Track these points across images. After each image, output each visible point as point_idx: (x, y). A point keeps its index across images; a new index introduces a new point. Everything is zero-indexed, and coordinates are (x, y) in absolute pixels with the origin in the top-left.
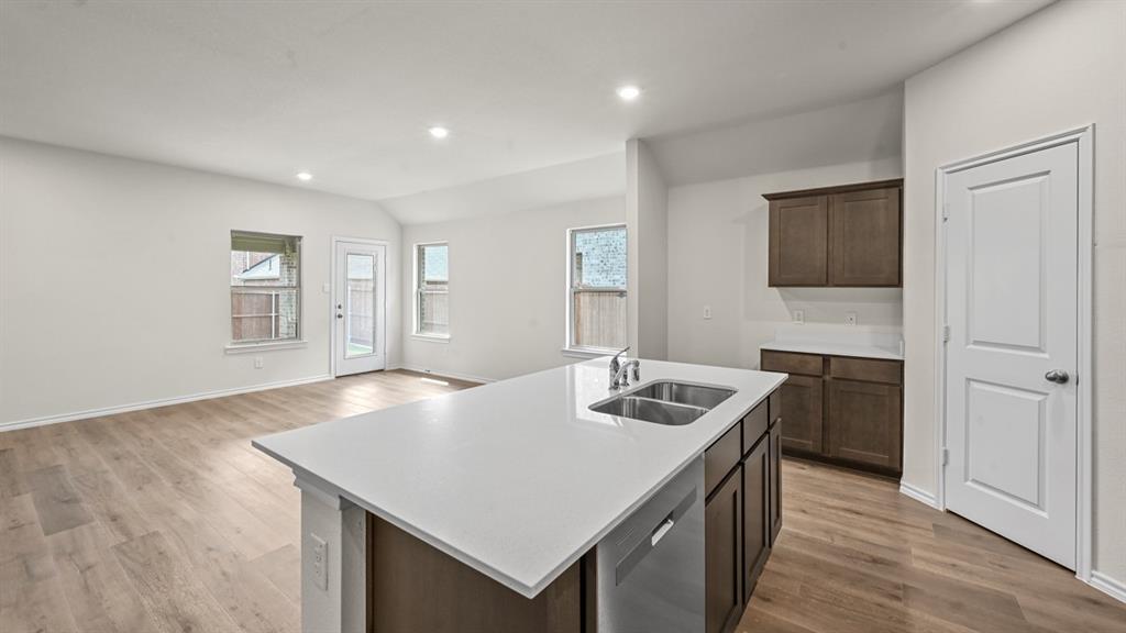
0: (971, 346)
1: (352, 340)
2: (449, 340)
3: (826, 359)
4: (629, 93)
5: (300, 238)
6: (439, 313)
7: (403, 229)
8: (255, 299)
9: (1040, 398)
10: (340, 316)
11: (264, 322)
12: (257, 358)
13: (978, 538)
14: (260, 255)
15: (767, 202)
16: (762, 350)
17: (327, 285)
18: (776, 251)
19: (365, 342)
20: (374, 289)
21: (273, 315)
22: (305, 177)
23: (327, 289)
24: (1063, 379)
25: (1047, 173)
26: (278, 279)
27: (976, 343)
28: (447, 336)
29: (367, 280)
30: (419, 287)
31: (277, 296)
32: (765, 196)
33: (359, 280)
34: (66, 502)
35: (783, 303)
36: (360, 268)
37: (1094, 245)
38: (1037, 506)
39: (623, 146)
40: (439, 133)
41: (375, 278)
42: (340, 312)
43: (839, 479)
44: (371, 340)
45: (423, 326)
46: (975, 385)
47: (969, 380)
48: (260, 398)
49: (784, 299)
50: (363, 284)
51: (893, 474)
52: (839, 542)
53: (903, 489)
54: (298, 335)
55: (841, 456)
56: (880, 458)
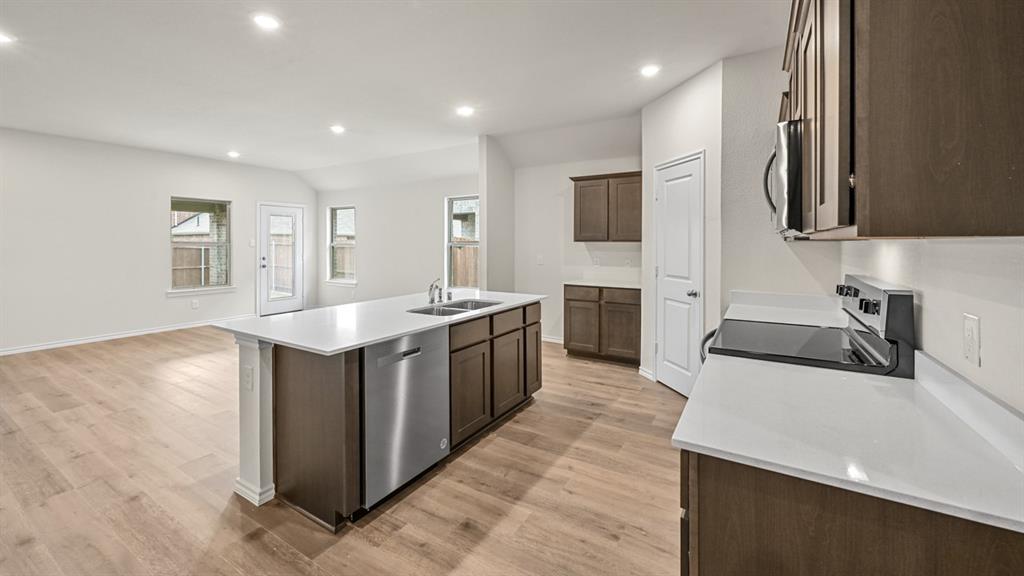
0: (667, 278)
1: (276, 288)
2: (356, 285)
3: (601, 289)
4: (465, 111)
5: (230, 202)
6: (348, 263)
7: (318, 195)
8: (185, 253)
9: (688, 306)
10: (264, 266)
11: (194, 273)
12: (194, 301)
13: (663, 393)
14: (187, 214)
15: (573, 183)
16: (566, 286)
17: (253, 241)
18: (578, 217)
19: (287, 290)
20: (294, 244)
21: (203, 267)
22: (233, 155)
23: (253, 244)
24: (695, 295)
25: (690, 175)
26: (208, 235)
27: (669, 276)
28: (355, 282)
29: (288, 235)
30: (332, 241)
31: (207, 250)
32: (572, 179)
33: (281, 235)
34: (61, 396)
35: (587, 252)
36: (280, 226)
37: (704, 217)
38: (687, 370)
39: (477, 140)
40: (338, 130)
41: (294, 235)
42: (264, 263)
43: (606, 368)
44: (291, 287)
45: (334, 275)
46: (668, 302)
47: (665, 299)
48: (199, 332)
49: (589, 250)
50: (284, 238)
51: (634, 363)
52: (579, 398)
53: (640, 372)
54: (227, 282)
55: (609, 353)
56: (627, 353)
